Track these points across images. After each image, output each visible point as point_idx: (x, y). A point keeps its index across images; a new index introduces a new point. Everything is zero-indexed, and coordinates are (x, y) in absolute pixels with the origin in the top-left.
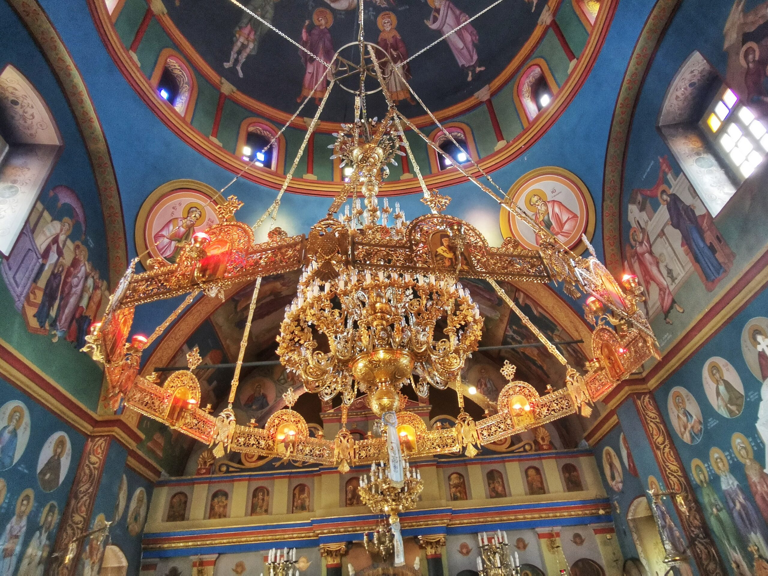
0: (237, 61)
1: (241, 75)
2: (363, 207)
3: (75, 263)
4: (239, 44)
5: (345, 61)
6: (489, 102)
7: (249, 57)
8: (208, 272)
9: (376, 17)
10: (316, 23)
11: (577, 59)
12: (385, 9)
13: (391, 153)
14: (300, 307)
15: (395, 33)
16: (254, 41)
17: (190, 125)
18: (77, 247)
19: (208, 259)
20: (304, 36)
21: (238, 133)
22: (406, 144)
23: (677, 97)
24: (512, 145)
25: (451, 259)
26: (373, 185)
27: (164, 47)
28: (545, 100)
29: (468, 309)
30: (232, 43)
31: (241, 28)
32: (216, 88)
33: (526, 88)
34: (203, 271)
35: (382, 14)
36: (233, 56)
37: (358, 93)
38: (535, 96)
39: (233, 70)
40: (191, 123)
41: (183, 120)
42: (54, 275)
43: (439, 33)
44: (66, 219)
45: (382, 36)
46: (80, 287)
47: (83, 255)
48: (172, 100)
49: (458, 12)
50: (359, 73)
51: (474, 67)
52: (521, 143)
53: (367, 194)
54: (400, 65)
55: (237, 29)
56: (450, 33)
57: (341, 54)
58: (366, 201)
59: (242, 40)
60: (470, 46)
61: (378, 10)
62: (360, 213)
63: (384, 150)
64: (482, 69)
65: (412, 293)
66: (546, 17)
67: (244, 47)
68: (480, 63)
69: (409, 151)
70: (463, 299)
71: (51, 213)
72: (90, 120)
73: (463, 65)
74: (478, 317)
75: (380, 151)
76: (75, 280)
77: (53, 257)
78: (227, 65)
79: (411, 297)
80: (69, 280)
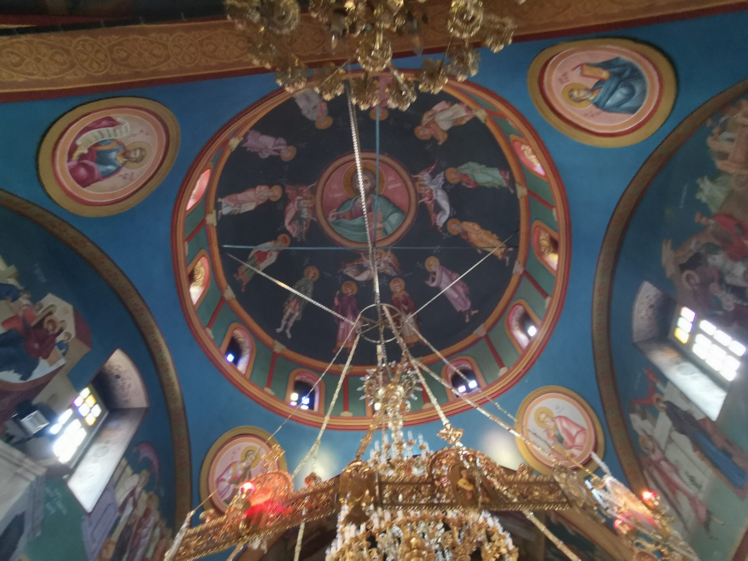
0: (286, 327)
1: (289, 336)
2: (391, 440)
3: (147, 514)
4: (288, 314)
5: (367, 320)
6: (486, 337)
7: (296, 322)
8: (252, 523)
9: (389, 282)
10: (345, 292)
11: (551, 296)
12: (395, 277)
13: (410, 390)
14: (339, 549)
15: (404, 293)
16: (299, 310)
17: (250, 381)
18: (150, 498)
19: (253, 508)
20: (336, 302)
21: (287, 383)
22: (422, 380)
23: (642, 318)
24: (512, 371)
25: (471, 492)
26: (398, 420)
27: (232, 322)
28: (532, 331)
29: (499, 540)
30: (283, 314)
31: (289, 302)
32: (270, 348)
33: (514, 323)
34: (248, 521)
35: (394, 280)
36: (284, 322)
37: (378, 342)
38: (524, 329)
39: (283, 333)
40: (250, 379)
41: (244, 376)
42: (128, 527)
43: (438, 289)
44: (145, 472)
45: (395, 296)
46: (148, 538)
47: (154, 505)
48: (236, 362)
49: (450, 273)
50: (378, 327)
51: (469, 311)
52: (520, 368)
53: (393, 428)
54: (411, 316)
55: (286, 303)
56: (446, 289)
57: (363, 314)
58: (393, 435)
59: (290, 310)
60: (464, 296)
61: (390, 278)
62: (388, 447)
63: (404, 387)
64: (476, 312)
65: (443, 527)
66: (518, 269)
67: (291, 315)
68: (473, 307)
69: (426, 386)
70: (493, 528)
71: (133, 467)
72: (172, 384)
73: (460, 311)
74: (511, 547)
75: (401, 389)
76: (145, 531)
77: (129, 509)
78: (279, 330)
79: (443, 530)
80: (139, 531)
